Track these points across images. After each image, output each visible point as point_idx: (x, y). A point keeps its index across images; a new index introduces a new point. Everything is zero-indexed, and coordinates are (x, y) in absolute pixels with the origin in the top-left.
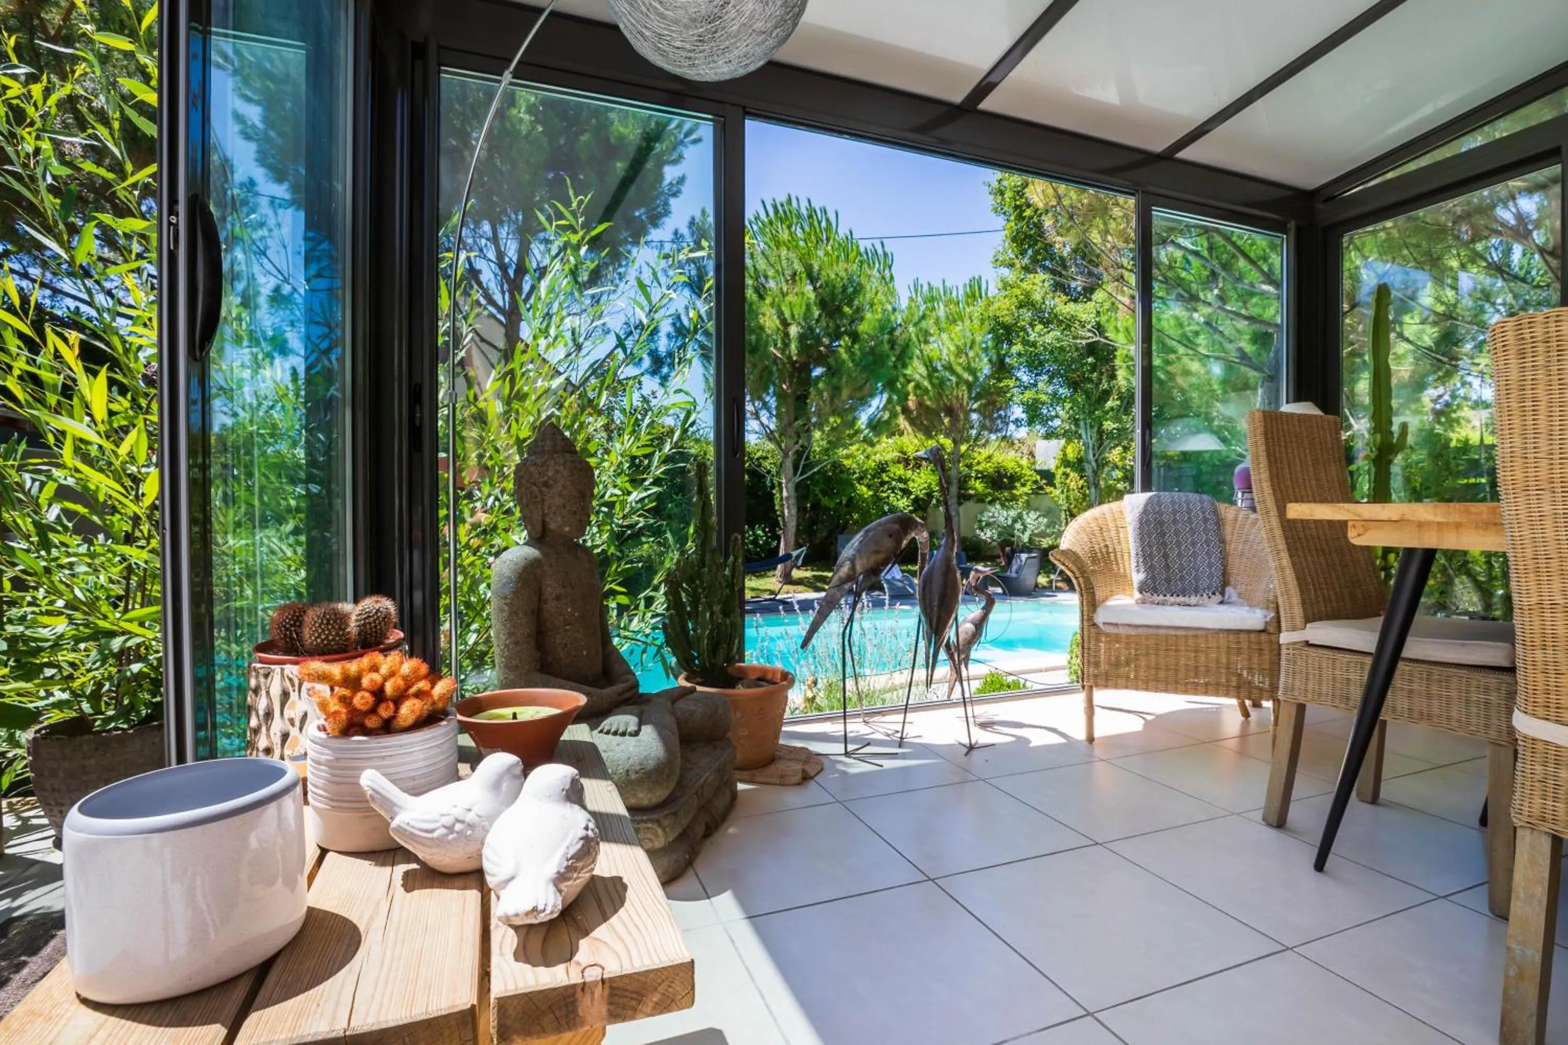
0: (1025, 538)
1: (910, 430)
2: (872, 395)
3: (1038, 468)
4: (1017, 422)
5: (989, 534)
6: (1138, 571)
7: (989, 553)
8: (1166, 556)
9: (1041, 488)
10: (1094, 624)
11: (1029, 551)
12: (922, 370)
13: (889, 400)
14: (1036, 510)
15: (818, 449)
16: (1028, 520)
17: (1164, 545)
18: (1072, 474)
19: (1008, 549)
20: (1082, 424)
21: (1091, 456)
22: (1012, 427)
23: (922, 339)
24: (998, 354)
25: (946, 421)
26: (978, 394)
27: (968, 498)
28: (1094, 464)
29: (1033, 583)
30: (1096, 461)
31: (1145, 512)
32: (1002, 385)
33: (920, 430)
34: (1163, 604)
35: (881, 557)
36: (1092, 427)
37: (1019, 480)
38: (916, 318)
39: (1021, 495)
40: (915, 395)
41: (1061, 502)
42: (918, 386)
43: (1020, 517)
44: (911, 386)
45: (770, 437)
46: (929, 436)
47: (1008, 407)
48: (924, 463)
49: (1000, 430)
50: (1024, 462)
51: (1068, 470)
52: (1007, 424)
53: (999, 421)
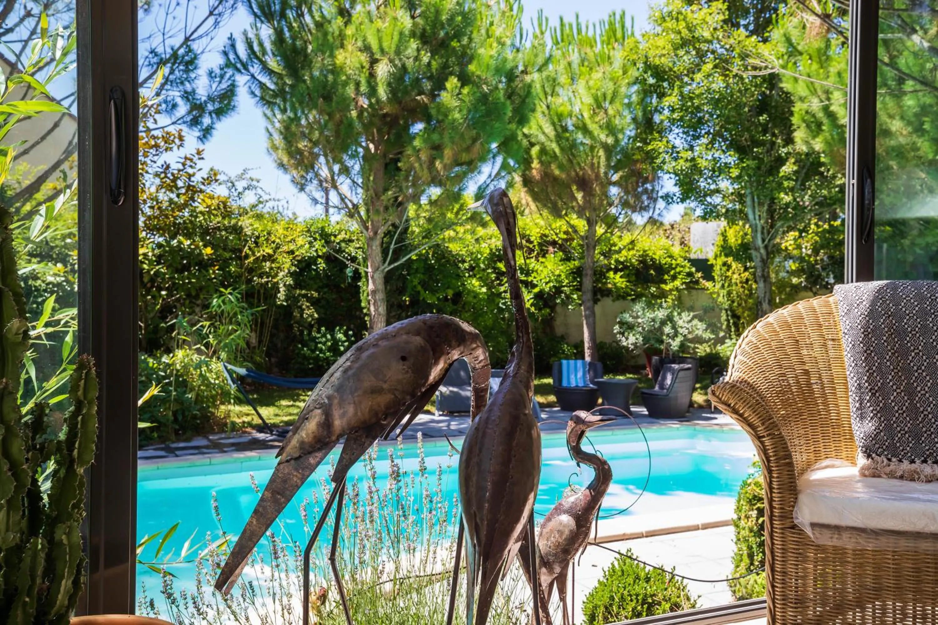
0: (675, 344)
1: (533, 206)
2: (483, 159)
3: (693, 256)
4: (667, 198)
5: (632, 339)
6: (862, 417)
7: (632, 363)
8: (911, 393)
9: (697, 282)
10: (794, 527)
11: (682, 360)
12: (549, 130)
13: (505, 166)
14: (691, 309)
15: (417, 230)
16: (680, 323)
17: (907, 371)
18: (734, 265)
19: (655, 358)
20: (748, 200)
21: (759, 242)
22: (661, 204)
23: (548, 90)
24: (645, 111)
25: (579, 196)
26: (619, 161)
27: (607, 293)
28: (763, 251)
29: (686, 401)
30: (766, 247)
31: (872, 314)
32: (650, 147)
33: (545, 206)
34: (912, 477)
35: (383, 400)
36: (761, 204)
37: (668, 272)
38: (540, 60)
39: (671, 290)
40: (541, 162)
41: (720, 299)
42: (543, 151)
43: (670, 318)
44: (535, 151)
45: (353, 212)
46: (557, 213)
47: (656, 178)
48: (551, 249)
49: (645, 209)
50: (676, 250)
51: (730, 260)
52: (655, 200)
53: (645, 197)
